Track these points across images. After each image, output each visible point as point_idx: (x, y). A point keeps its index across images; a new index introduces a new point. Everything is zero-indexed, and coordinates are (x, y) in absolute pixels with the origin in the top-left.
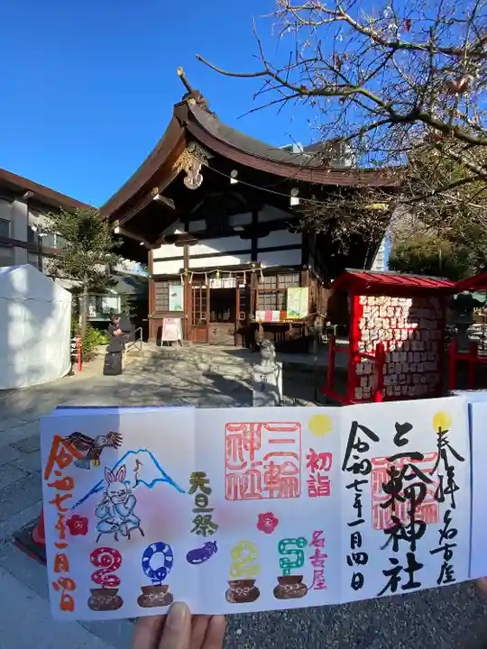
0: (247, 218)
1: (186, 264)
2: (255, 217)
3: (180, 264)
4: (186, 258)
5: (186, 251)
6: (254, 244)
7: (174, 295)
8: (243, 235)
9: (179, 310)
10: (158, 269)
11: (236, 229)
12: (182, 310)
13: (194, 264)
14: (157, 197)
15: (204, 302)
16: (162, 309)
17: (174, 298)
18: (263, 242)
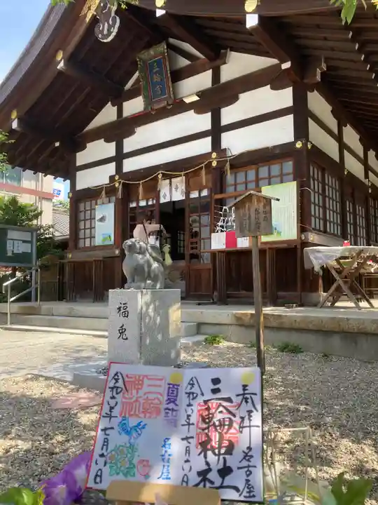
0: (204, 80)
1: (119, 167)
4: (119, 158)
5: (119, 148)
7: (102, 219)
9: (108, 242)
11: (188, 100)
12: (112, 242)
14: (61, 65)
16: (86, 243)
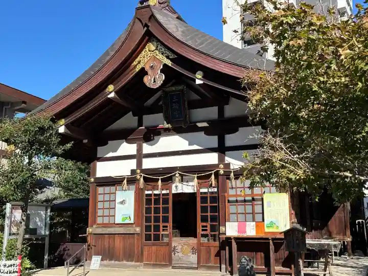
0: (212, 112)
1: (139, 164)
2: (221, 112)
3: (133, 164)
4: (139, 156)
5: (140, 149)
6: (221, 141)
7: (122, 202)
8: (208, 131)
9: (127, 221)
10: (103, 169)
11: (200, 125)
12: (132, 221)
13: (148, 164)
14: (112, 95)
15: (166, 210)
16: (106, 220)
17: (121, 206)
18: (231, 140)
